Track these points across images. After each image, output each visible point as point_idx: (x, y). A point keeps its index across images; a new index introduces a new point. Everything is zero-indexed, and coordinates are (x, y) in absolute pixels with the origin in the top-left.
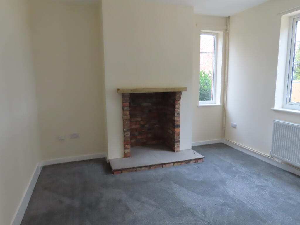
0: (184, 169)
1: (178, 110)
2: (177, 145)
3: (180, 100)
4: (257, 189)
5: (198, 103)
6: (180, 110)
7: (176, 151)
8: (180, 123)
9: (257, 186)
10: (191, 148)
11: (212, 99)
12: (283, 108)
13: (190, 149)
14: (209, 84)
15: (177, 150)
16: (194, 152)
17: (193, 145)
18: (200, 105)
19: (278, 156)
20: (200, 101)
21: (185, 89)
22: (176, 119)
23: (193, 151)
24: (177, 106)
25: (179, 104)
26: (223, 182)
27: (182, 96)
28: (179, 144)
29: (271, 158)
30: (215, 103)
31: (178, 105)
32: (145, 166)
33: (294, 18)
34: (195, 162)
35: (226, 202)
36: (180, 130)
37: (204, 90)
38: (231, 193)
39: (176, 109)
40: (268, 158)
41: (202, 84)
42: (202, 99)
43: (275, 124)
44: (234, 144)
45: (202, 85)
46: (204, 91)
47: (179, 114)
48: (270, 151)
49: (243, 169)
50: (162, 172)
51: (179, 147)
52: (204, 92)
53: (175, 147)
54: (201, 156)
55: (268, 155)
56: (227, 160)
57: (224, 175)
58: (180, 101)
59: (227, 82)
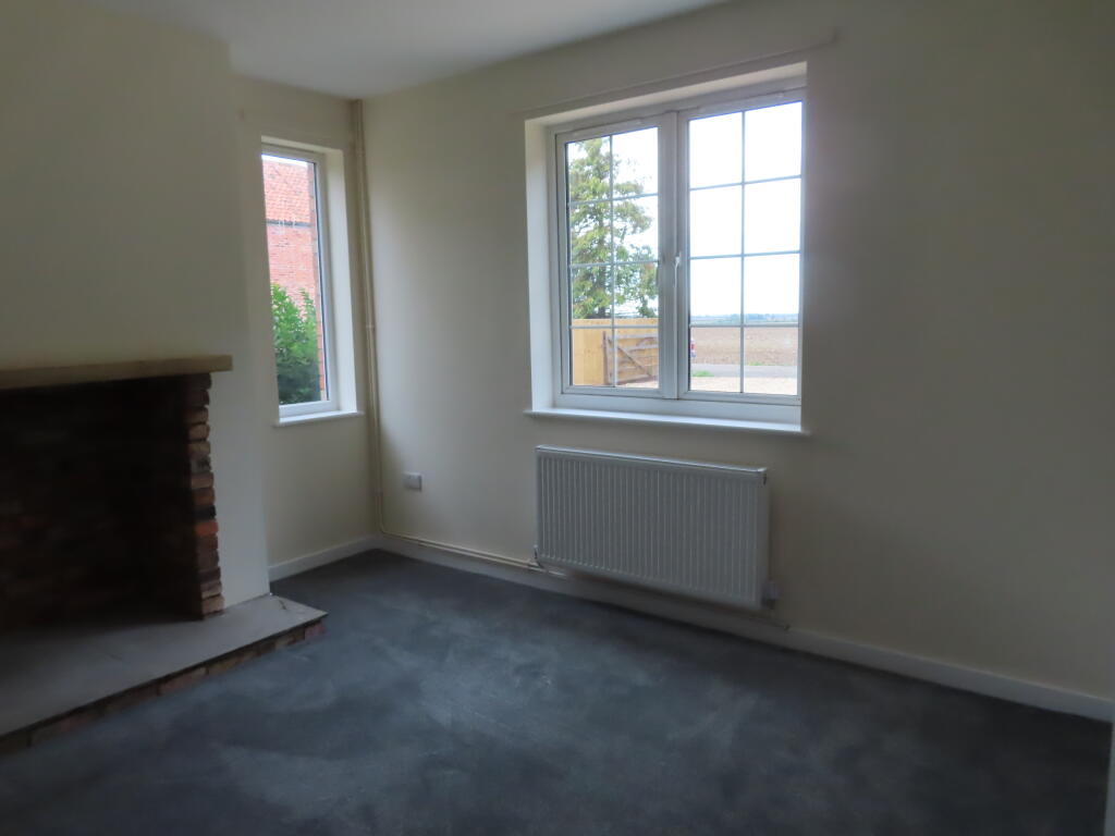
0: (254, 681)
1: (202, 447)
2: (210, 589)
3: (207, 406)
4: (518, 680)
5: (276, 414)
6: (208, 445)
7: (209, 614)
8: (213, 497)
9: (518, 670)
10: (267, 589)
11: (323, 394)
12: (554, 405)
13: (266, 595)
14: (307, 339)
15: (212, 610)
16: (282, 603)
17: (277, 578)
18: (283, 420)
19: (564, 560)
20: (281, 407)
21: (225, 364)
22: (195, 483)
23: (277, 598)
24: (195, 433)
25: (204, 423)
26: (409, 686)
27: (212, 392)
28: (220, 584)
29: (540, 570)
30: (339, 409)
31: (200, 427)
32: (78, 712)
33: (558, 132)
34: (294, 642)
35: (435, 753)
36: (215, 528)
37: (288, 363)
38: (444, 715)
39: (194, 447)
40: (529, 571)
41: (279, 341)
42: (285, 398)
43: (539, 459)
44: (420, 546)
45: (282, 343)
46: (289, 367)
47: (205, 463)
48: (536, 546)
49: (463, 626)
50: (160, 715)
51: (219, 595)
52: (289, 370)
53: (200, 599)
54: (316, 614)
55: (528, 560)
56: (409, 608)
57: (407, 662)
58: (206, 410)
59: (374, 330)
